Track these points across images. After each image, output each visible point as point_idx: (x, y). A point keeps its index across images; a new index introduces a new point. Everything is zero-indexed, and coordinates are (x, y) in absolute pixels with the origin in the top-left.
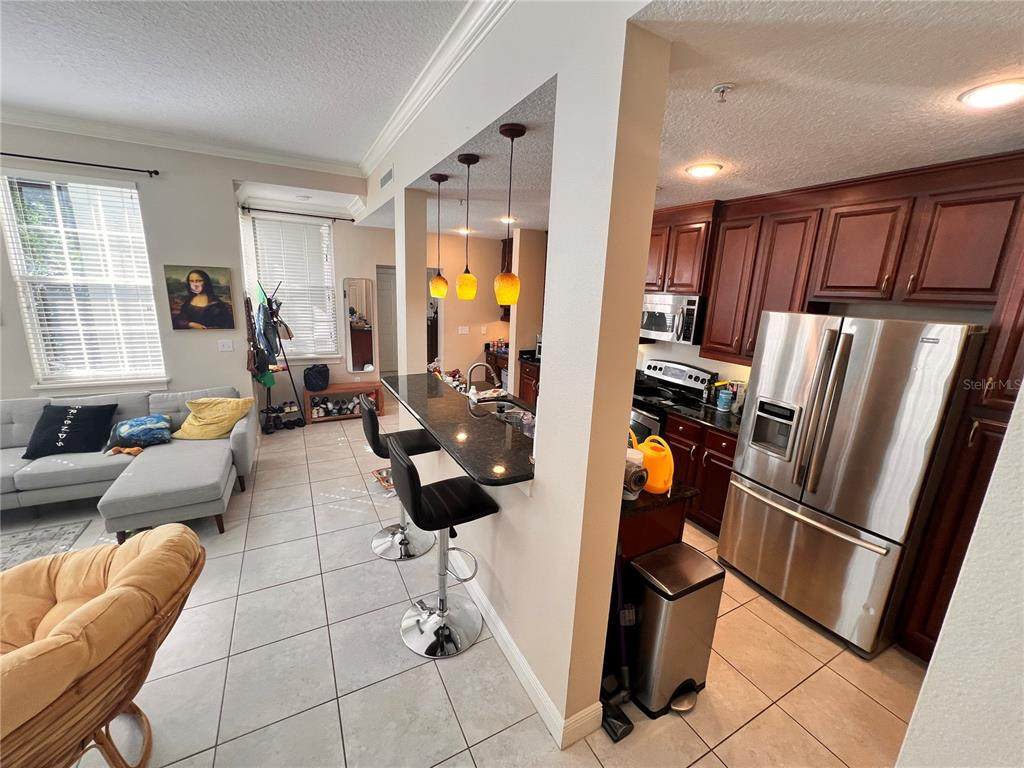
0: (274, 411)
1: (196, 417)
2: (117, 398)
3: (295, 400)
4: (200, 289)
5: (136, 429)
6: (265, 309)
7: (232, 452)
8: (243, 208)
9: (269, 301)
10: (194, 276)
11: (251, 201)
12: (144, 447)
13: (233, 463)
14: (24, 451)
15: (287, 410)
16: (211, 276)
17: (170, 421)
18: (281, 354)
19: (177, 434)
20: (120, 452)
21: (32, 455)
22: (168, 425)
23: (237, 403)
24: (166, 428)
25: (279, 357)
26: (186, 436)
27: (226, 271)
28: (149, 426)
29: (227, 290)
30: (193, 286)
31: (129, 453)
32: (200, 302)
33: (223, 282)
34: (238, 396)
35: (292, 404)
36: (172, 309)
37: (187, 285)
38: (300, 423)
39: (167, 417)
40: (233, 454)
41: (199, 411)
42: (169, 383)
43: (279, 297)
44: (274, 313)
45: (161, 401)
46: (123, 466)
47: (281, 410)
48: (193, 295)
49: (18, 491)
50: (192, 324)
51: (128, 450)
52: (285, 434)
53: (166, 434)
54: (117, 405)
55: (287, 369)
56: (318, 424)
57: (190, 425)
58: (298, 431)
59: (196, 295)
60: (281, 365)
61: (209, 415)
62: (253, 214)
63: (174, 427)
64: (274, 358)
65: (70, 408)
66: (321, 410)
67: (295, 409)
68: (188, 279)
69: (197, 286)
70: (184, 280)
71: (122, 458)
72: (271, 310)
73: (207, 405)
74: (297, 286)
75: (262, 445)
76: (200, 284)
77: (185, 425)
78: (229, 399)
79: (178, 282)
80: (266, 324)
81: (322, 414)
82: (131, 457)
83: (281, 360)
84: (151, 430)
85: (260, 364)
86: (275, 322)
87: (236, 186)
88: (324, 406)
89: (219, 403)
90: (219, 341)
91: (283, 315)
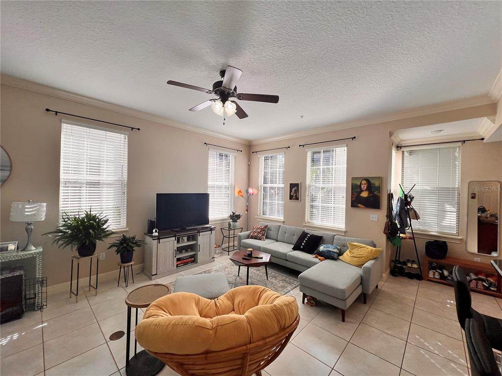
0: (400, 263)
1: (350, 252)
2: (324, 234)
3: (416, 260)
4: (366, 188)
5: (326, 249)
6: (402, 200)
7: (362, 276)
8: (398, 147)
9: (406, 196)
10: (364, 182)
11: (402, 143)
12: (326, 259)
13: (361, 284)
14: (293, 246)
15: (409, 265)
16: (371, 181)
17: (340, 250)
18: (410, 229)
19: (341, 257)
20: (317, 258)
21: (294, 249)
22: (338, 251)
23: (372, 250)
24: (337, 253)
25: (408, 230)
26: (344, 260)
27: (380, 179)
28: (330, 249)
29: (379, 189)
30: (362, 187)
31: (319, 259)
32: (365, 194)
33: (377, 184)
34: (375, 246)
35: (413, 262)
36: (352, 198)
37: (360, 186)
38: (418, 276)
39: (339, 248)
40: (362, 278)
41: (352, 249)
42: (345, 232)
43: (412, 194)
44: (409, 203)
45: (339, 239)
46: (315, 264)
47: (405, 263)
48: (362, 191)
49: (287, 260)
50: (359, 205)
51: (320, 257)
52: (406, 280)
53: (336, 256)
54: (322, 237)
55: (413, 238)
56: (433, 283)
57: (347, 255)
58: (415, 282)
59: (363, 191)
60: (408, 235)
61: (356, 252)
62: (403, 149)
63: (340, 253)
64: (404, 230)
65: (308, 234)
66: (437, 274)
67: (415, 266)
68: (361, 184)
69: (364, 187)
70: (359, 184)
71: (316, 260)
72: (406, 201)
73: (357, 246)
74: (428, 188)
75: (387, 281)
76: (366, 186)
77: (345, 254)
78: (369, 247)
79: (356, 185)
80: (402, 208)
81: (437, 276)
82: (320, 261)
83: (409, 233)
84: (330, 251)
85: (391, 231)
86: (408, 209)
87: (391, 134)
88: (441, 272)
89: (363, 247)
90: (371, 215)
91: (414, 205)
